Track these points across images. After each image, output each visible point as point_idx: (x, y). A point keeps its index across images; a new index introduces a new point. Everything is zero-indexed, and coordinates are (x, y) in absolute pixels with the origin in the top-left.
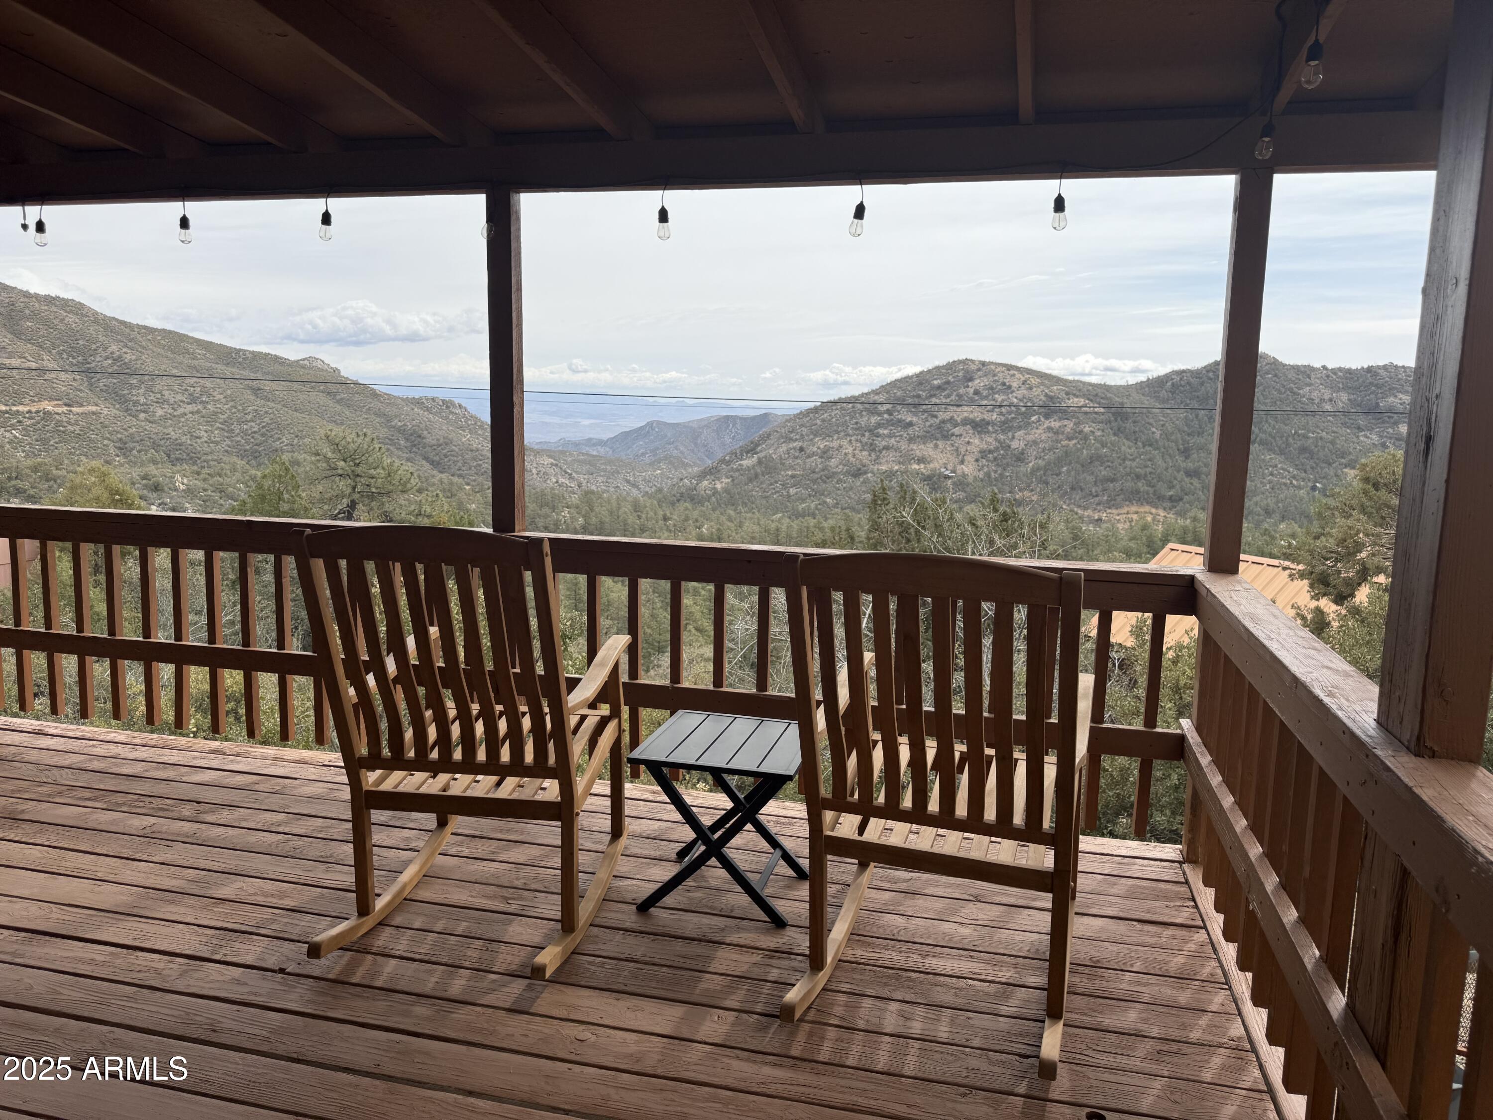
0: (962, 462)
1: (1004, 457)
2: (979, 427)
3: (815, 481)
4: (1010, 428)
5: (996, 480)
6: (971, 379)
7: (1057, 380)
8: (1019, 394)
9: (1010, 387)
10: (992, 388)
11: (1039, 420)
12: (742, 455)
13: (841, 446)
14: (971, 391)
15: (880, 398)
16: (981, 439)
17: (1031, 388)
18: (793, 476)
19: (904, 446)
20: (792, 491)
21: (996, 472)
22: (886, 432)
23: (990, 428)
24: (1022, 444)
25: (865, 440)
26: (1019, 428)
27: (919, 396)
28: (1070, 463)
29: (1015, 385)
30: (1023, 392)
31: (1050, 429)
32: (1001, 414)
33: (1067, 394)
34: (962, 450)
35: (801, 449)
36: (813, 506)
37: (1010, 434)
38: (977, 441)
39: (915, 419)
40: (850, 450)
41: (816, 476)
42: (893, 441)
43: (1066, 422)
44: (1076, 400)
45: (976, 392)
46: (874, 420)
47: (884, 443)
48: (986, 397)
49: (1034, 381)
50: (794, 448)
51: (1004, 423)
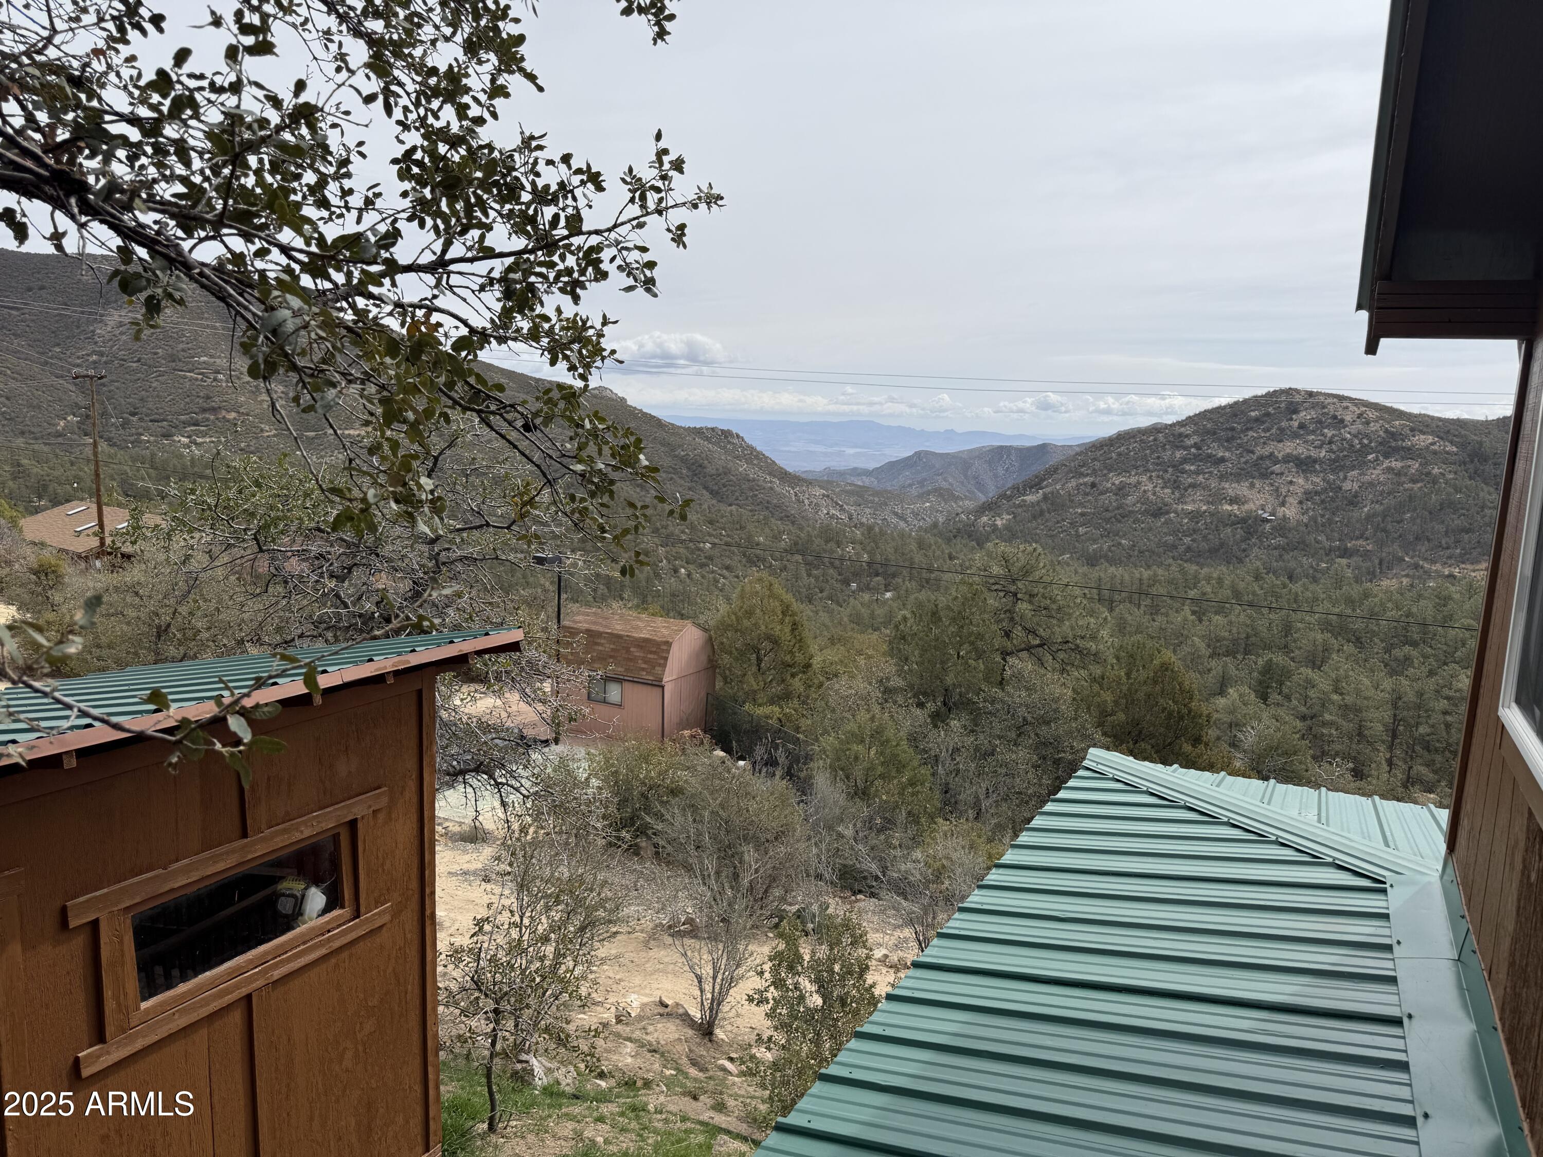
0: (1283, 504)
1: (1333, 499)
2: (1304, 465)
3: (1108, 521)
4: (1342, 468)
5: (1323, 525)
6: (1296, 411)
7: (1400, 414)
8: (1354, 429)
9: (1342, 421)
10: (1320, 422)
11: (1377, 459)
12: (1025, 490)
13: (1139, 483)
14: (1296, 424)
15: (1188, 430)
16: (1307, 479)
17: (1368, 423)
18: (1082, 514)
19: (1214, 484)
20: (1081, 530)
21: (1323, 516)
22: (1192, 468)
23: (1317, 467)
24: (1356, 486)
25: (1167, 476)
26: (1353, 468)
27: (1233, 429)
28: (1415, 509)
29: (1348, 418)
30: (1359, 426)
31: (1390, 469)
32: (1331, 451)
33: (1412, 430)
34: (1283, 491)
35: (1093, 485)
36: (1105, 547)
37: (1341, 475)
38: (1301, 481)
39: (1227, 454)
40: (1150, 487)
41: (1109, 515)
42: (1201, 478)
43: (1410, 462)
44: (1422, 437)
45: (1302, 426)
46: (1179, 454)
47: (1190, 480)
48: (1313, 432)
49: (1372, 414)
50: (1085, 484)
51: (1335, 461)
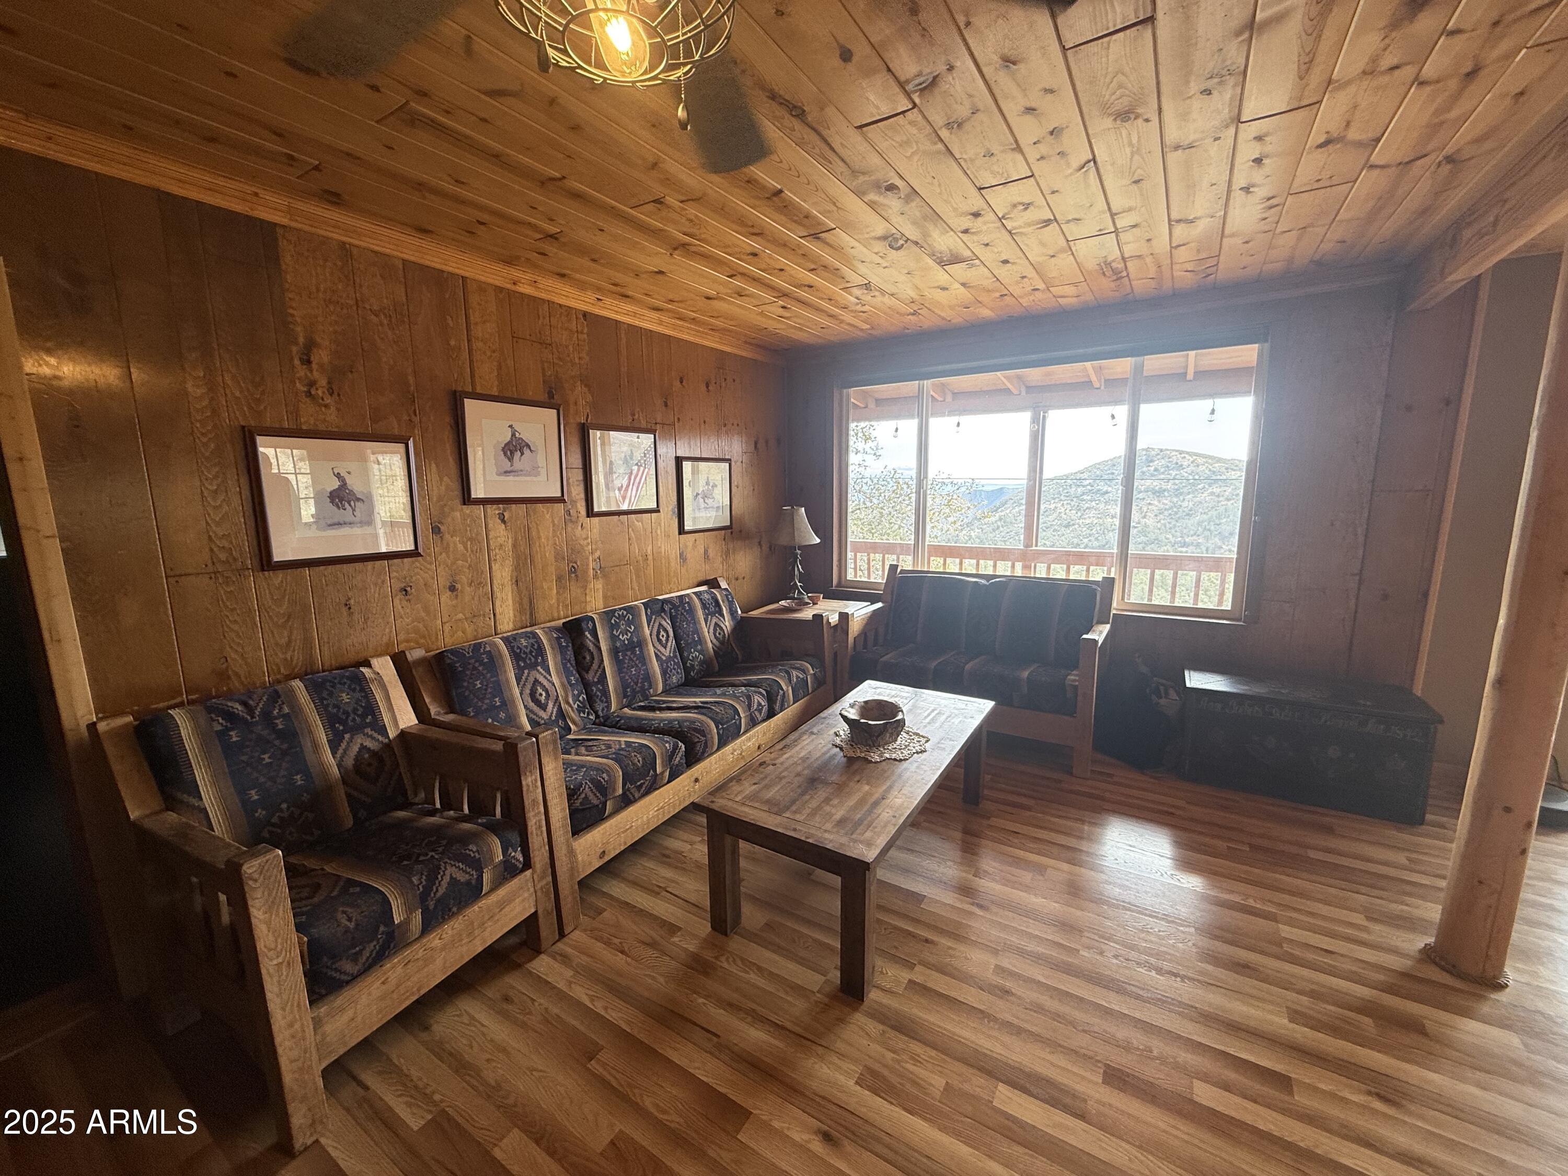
0: (1145, 517)
1: (1176, 513)
2: (1159, 493)
4: (1181, 494)
5: (1170, 528)
6: (1152, 461)
7: (1219, 460)
8: (1189, 470)
9: (1182, 465)
10: (1168, 467)
11: (1204, 487)
12: (988, 514)
13: (1056, 508)
14: (1152, 469)
15: (1085, 475)
16: (1159, 502)
17: (1198, 466)
19: (1102, 506)
21: (1170, 523)
22: (1089, 498)
23: (1166, 494)
24: (1191, 504)
25: (1073, 503)
26: (1189, 493)
27: (1113, 474)
28: (1229, 516)
29: (1186, 464)
30: (1192, 468)
31: (1212, 494)
32: (1174, 484)
33: (1227, 469)
34: (1145, 509)
37: (1181, 498)
38: (1156, 503)
39: (1110, 489)
40: (1063, 510)
42: (1093, 503)
43: (1226, 488)
44: (1233, 473)
45: (1156, 470)
46: (1080, 490)
47: (1087, 505)
48: (1163, 473)
49: (1200, 461)
51: (1177, 490)
